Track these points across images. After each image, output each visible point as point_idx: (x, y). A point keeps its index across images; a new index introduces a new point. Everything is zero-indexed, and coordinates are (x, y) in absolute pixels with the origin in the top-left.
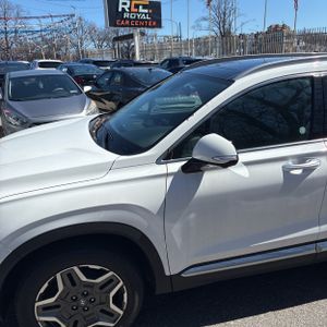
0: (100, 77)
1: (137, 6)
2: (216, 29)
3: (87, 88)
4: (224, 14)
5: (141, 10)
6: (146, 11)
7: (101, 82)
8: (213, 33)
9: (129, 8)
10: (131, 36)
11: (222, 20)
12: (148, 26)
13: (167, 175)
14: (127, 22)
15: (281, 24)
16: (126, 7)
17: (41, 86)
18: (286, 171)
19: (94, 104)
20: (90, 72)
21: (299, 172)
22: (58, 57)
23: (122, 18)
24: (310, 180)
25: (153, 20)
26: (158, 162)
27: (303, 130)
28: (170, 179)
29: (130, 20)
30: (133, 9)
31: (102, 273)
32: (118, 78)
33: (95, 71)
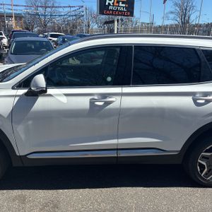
1: (118, 2)
2: (178, 19)
4: (186, 10)
5: (121, 4)
6: (124, 5)
8: (177, 22)
9: (113, 3)
11: (184, 14)
12: (124, 15)
13: (16, 96)
14: (111, 12)
16: (111, 3)
18: (92, 102)
21: (101, 104)
23: (108, 9)
24: (107, 110)
25: (128, 11)
26: (13, 88)
27: (109, 79)
28: (17, 99)
29: (113, 11)
30: (115, 4)
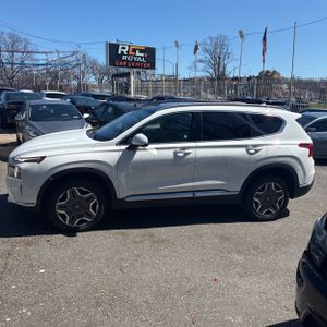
0: (97, 108)
1: (134, 51)
3: (86, 116)
4: (219, 58)
5: (138, 54)
6: (142, 55)
7: (97, 111)
8: (208, 75)
9: (128, 52)
10: (128, 75)
12: (143, 68)
13: (120, 150)
14: (125, 63)
15: (271, 70)
16: (125, 51)
17: (52, 111)
19: (90, 127)
20: (89, 104)
21: (182, 154)
22: (61, 89)
23: (121, 60)
25: (147, 62)
26: (116, 145)
27: (186, 137)
28: (121, 152)
29: (127, 61)
30: (131, 53)
31: (87, 193)
32: (110, 110)
33: (93, 103)
